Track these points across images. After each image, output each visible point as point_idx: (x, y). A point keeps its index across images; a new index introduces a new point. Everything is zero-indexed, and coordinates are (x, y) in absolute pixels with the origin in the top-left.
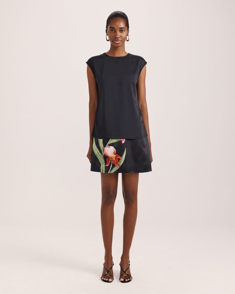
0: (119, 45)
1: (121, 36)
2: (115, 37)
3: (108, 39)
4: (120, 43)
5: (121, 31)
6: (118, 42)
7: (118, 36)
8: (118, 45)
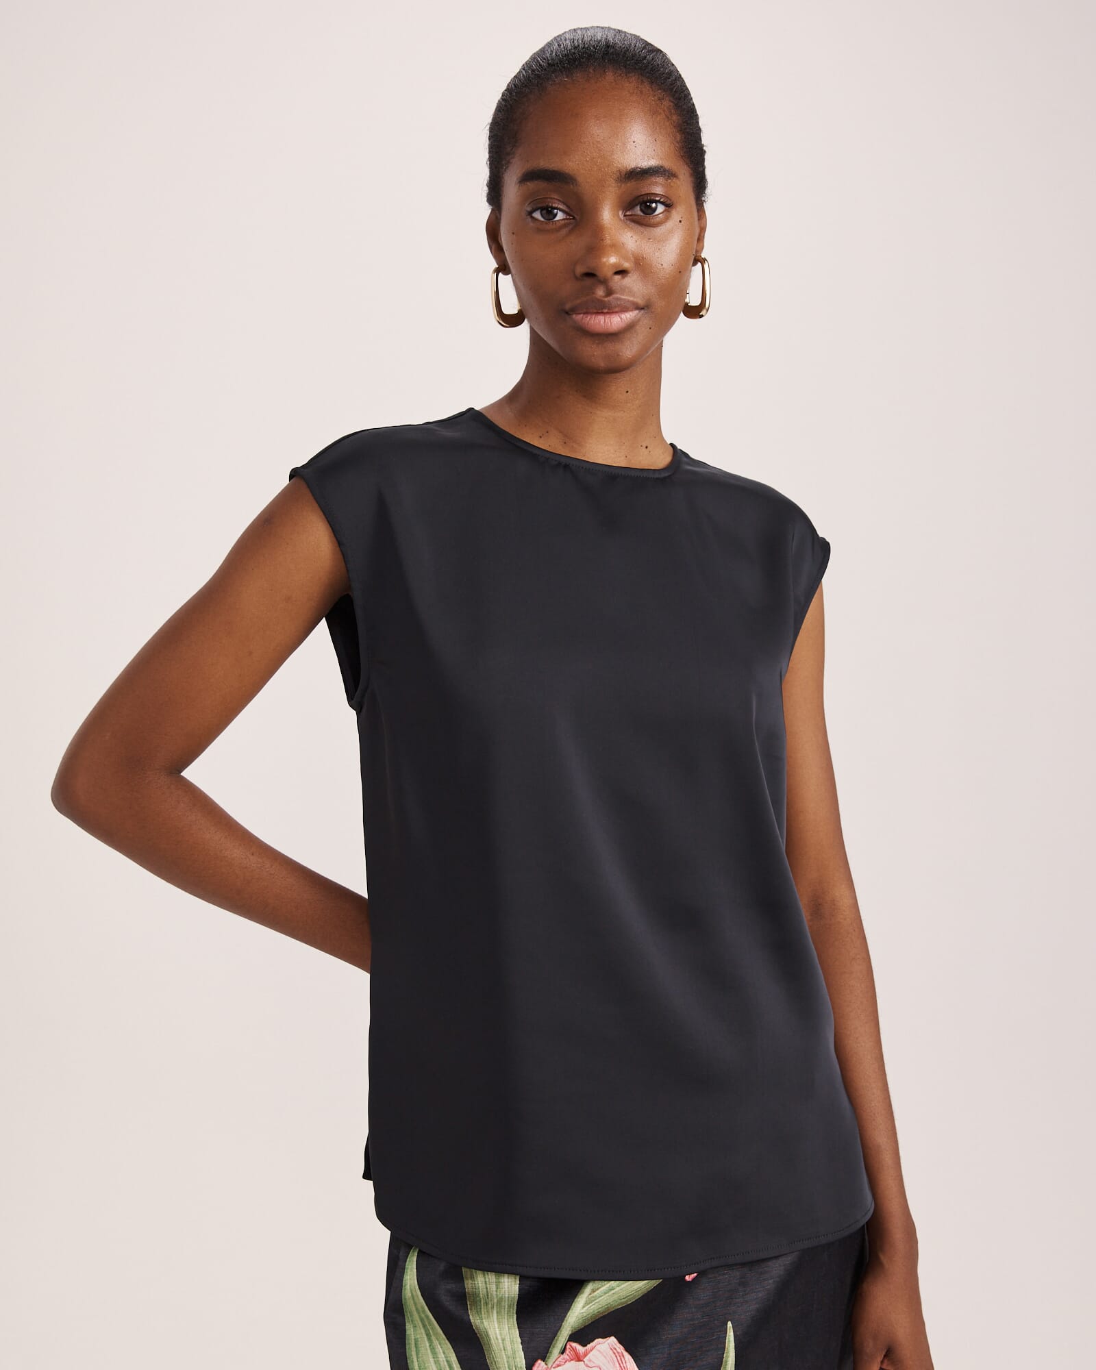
0: (628, 350)
1: (641, 264)
2: (580, 270)
3: (511, 306)
4: (630, 327)
5: (637, 210)
6: (616, 322)
7: (613, 260)
8: (610, 347)
